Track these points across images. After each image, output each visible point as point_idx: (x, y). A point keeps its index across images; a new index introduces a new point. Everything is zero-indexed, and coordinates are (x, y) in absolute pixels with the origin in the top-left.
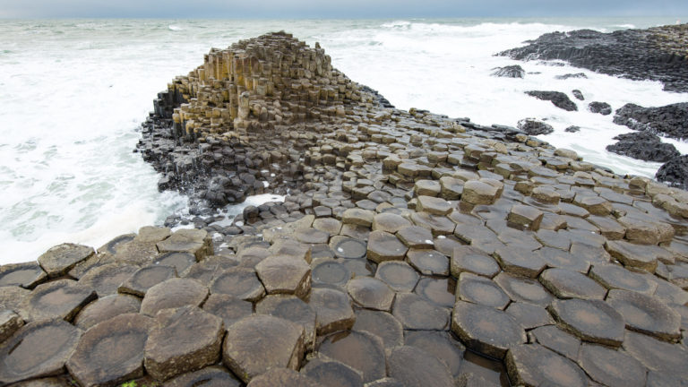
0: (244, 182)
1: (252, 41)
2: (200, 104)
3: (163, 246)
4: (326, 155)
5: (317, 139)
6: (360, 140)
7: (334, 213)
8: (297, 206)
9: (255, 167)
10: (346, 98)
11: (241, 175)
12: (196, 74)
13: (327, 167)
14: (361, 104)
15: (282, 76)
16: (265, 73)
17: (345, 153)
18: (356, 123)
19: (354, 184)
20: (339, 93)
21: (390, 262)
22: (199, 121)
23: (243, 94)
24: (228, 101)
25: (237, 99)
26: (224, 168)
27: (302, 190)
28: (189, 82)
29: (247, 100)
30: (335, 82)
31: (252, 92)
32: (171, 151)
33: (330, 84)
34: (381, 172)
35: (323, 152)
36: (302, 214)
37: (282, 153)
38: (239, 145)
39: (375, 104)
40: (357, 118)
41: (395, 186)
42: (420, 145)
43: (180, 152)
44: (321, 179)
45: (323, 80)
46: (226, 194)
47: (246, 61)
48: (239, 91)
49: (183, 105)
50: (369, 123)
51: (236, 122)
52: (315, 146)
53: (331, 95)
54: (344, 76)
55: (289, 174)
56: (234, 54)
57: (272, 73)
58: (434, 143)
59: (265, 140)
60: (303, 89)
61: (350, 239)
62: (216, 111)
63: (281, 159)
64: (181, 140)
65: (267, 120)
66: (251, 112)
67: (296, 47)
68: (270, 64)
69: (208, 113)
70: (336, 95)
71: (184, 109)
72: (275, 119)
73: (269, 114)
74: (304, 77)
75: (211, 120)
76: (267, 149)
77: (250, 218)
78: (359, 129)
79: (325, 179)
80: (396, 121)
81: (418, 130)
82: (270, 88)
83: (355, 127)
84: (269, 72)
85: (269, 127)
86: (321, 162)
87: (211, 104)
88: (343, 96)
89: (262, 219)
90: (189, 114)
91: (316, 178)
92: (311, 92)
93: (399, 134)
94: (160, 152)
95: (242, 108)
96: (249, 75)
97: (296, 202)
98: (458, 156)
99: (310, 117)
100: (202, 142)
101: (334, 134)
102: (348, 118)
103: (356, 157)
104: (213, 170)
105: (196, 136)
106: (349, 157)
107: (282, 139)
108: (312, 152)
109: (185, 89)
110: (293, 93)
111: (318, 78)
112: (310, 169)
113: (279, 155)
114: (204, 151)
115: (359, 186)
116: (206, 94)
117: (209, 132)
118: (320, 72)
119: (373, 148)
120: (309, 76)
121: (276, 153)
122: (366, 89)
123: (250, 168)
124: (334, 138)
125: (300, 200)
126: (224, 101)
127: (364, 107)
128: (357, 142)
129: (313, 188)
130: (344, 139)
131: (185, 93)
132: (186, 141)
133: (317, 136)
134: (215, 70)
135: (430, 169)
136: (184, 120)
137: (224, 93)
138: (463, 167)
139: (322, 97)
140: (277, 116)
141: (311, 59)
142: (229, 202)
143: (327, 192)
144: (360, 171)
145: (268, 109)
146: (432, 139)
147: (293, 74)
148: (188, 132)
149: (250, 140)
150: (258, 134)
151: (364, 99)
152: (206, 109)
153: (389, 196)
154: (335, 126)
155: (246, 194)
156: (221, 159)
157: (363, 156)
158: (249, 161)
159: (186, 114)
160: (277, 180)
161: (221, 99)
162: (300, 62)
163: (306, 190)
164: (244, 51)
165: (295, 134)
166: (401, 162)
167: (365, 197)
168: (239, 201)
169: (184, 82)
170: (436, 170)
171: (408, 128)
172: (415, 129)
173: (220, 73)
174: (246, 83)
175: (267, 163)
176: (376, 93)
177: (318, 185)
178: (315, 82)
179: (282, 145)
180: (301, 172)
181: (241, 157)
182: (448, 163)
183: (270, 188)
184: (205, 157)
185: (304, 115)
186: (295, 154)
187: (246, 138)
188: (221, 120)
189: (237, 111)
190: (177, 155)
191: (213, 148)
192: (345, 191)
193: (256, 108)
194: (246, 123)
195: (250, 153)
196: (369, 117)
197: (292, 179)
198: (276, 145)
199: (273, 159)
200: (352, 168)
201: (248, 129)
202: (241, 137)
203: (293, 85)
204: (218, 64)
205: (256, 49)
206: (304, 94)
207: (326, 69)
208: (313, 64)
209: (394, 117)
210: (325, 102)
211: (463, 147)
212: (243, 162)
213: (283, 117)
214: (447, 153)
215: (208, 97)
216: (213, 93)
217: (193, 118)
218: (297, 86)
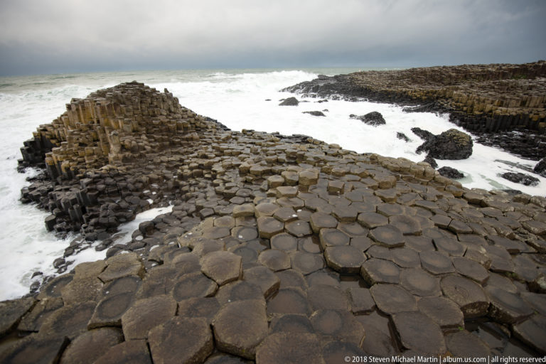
0: (131, 203)
1: (110, 90)
2: (72, 146)
3: (106, 277)
4: (194, 171)
5: (184, 160)
6: (217, 156)
7: (216, 211)
8: (185, 213)
9: (137, 190)
10: (196, 127)
11: (126, 199)
12: (60, 121)
13: (197, 179)
14: (208, 130)
15: (143, 115)
16: (128, 114)
17: (209, 167)
18: (209, 144)
19: (224, 188)
20: (191, 124)
21: (277, 235)
22: (73, 161)
23: (112, 133)
24: (98, 140)
25: (106, 138)
26: (109, 196)
27: (183, 200)
28: (54, 129)
29: (117, 138)
30: (186, 116)
31: (120, 130)
32: (51, 190)
33: (183, 118)
34: (238, 175)
35: (191, 169)
36: (191, 218)
37: (158, 175)
38: (118, 175)
39: (218, 129)
40: (209, 141)
41: (252, 184)
42: (258, 154)
43: (60, 190)
44: (196, 189)
45: (176, 116)
46: (116, 216)
47: (108, 106)
48: (107, 132)
49: (54, 149)
50: (218, 143)
51: (111, 157)
52: (183, 165)
53: (185, 126)
54: (191, 111)
55: (167, 190)
56: (95, 101)
57: (134, 114)
58: (267, 151)
59: (140, 167)
60: (162, 123)
61: (244, 227)
62: (88, 149)
63: (158, 179)
64: (59, 179)
65: (138, 151)
66: (123, 146)
67: (149, 93)
68: (131, 107)
69: (80, 153)
70: (189, 126)
71: (56, 152)
72: (145, 149)
73: (139, 146)
74: (161, 115)
75: (86, 158)
76: (143, 173)
77: (147, 231)
78: (213, 148)
79: (199, 188)
80: (236, 139)
81: (252, 143)
82: (135, 126)
83: (210, 146)
84: (132, 113)
85: (141, 156)
86: (192, 176)
87: (81, 144)
88: (194, 126)
89: (159, 230)
90: (62, 156)
91: (192, 189)
92: (169, 125)
93: (242, 148)
94: (39, 193)
95: (114, 145)
96: (114, 117)
97: (183, 210)
98: (283, 157)
99: (173, 144)
100: (81, 178)
101: (196, 154)
102: (202, 141)
103: (218, 168)
104: (99, 200)
105: (73, 173)
106: (213, 169)
107: (155, 164)
108: (182, 170)
109: (51, 136)
110: (155, 127)
111: (172, 114)
112: (184, 183)
113: (156, 177)
114: (87, 184)
115: (227, 188)
116: (75, 137)
117: (86, 168)
118: (173, 109)
119: (228, 160)
120: (165, 114)
121: (153, 175)
122: (208, 119)
123: (133, 191)
124: (196, 157)
125: (186, 208)
126: (94, 141)
127: (211, 132)
128: (214, 158)
129: (193, 197)
130: (205, 157)
131: (52, 139)
132: (63, 180)
133: (183, 157)
134: (79, 116)
135: (270, 168)
136: (58, 162)
137: (92, 134)
138: (288, 163)
139: (178, 128)
140: (146, 147)
141: (163, 101)
142: (121, 222)
143: (205, 198)
144: (225, 178)
145: (138, 142)
146: (264, 148)
147: (151, 113)
148: (64, 171)
149: (127, 169)
150: (133, 164)
151: (210, 127)
152: (78, 149)
153: (250, 191)
154: (195, 148)
155: (135, 213)
156: (104, 189)
157: (223, 167)
158: (130, 185)
159: (59, 157)
160: (159, 196)
161: (91, 139)
162: (155, 103)
163: (187, 199)
164: (104, 99)
165: (165, 158)
166: (251, 167)
167: (234, 195)
168: (130, 219)
169: (49, 129)
170: (273, 168)
171: (245, 143)
172: (250, 143)
173: (84, 118)
174: (113, 124)
175: (147, 185)
176: (216, 121)
177: (195, 193)
178: (171, 117)
179: (156, 169)
180: (177, 186)
181: (123, 184)
182: (279, 162)
183: (154, 203)
184: (89, 190)
185: (168, 143)
186: (168, 173)
187: (123, 168)
188: (95, 156)
189: (109, 147)
190: (59, 193)
191: (95, 181)
192: (218, 193)
193: (126, 143)
194: (121, 156)
195: (130, 179)
196: (216, 138)
197: (170, 193)
198: (151, 170)
199: (151, 181)
200: (218, 176)
201: (123, 161)
202: (118, 168)
203: (153, 121)
204: (81, 111)
205: (116, 96)
206: (164, 127)
207: (177, 108)
208: (166, 104)
209: (233, 137)
210: (182, 131)
211: (284, 151)
212: (126, 188)
213: (151, 146)
214: (276, 156)
215: (78, 139)
216: (82, 136)
217: (67, 158)
218: (157, 122)
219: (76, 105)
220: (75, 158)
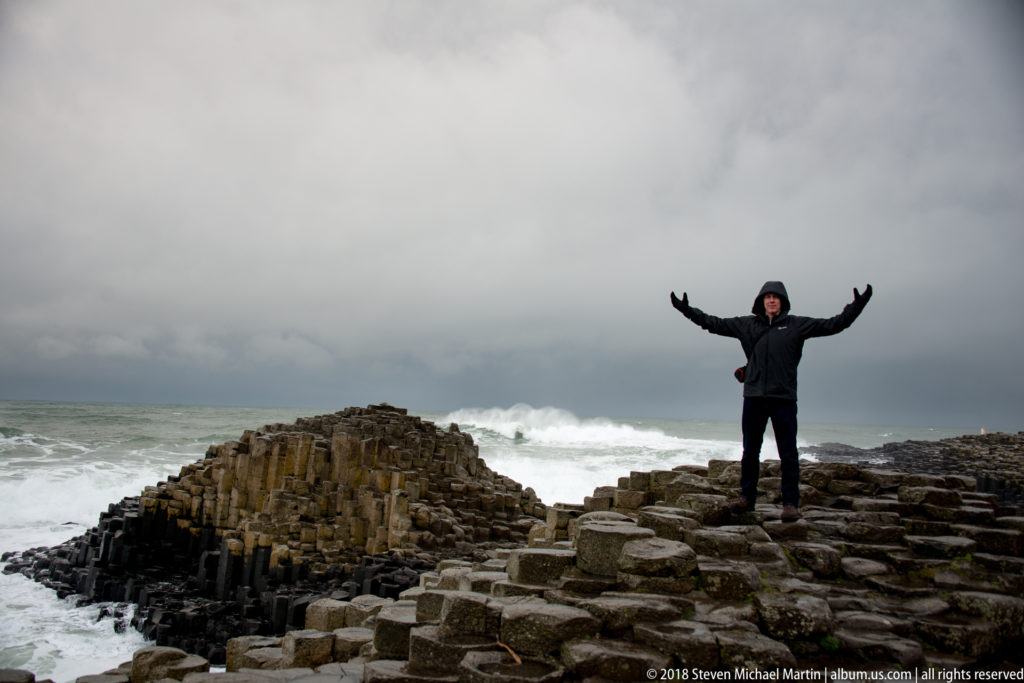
2: (282, 520)
15: (431, 471)
22: (294, 547)
23: (397, 492)
29: (405, 502)
30: (503, 487)
47: (368, 445)
53: (509, 505)
60: (468, 491)
65: (443, 533)
66: (414, 519)
68: (407, 451)
69: (307, 534)
70: (517, 506)
72: (453, 532)
73: (444, 524)
75: (319, 543)
82: (424, 488)
84: (409, 464)
85: (449, 543)
92: (482, 495)
96: (378, 468)
105: (302, 568)
109: (182, 510)
110: (454, 498)
111: (475, 479)
116: (289, 503)
126: (323, 516)
136: (258, 548)
140: (455, 527)
141: (459, 449)
145: (440, 517)
147: (439, 471)
148: (276, 565)
152: (300, 527)
161: (318, 512)
162: (443, 452)
193: (421, 514)
194: (414, 536)
201: (418, 545)
203: (453, 485)
206: (473, 499)
208: (464, 454)
213: (463, 530)
215: (296, 508)
216: (302, 502)
217: (280, 541)
218: (460, 487)
219: (268, 442)
220: (295, 544)
